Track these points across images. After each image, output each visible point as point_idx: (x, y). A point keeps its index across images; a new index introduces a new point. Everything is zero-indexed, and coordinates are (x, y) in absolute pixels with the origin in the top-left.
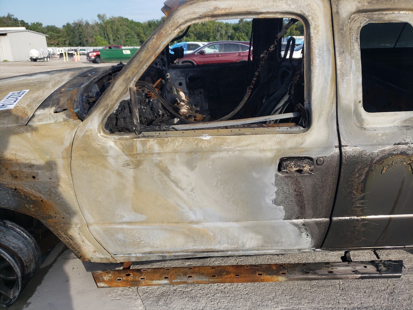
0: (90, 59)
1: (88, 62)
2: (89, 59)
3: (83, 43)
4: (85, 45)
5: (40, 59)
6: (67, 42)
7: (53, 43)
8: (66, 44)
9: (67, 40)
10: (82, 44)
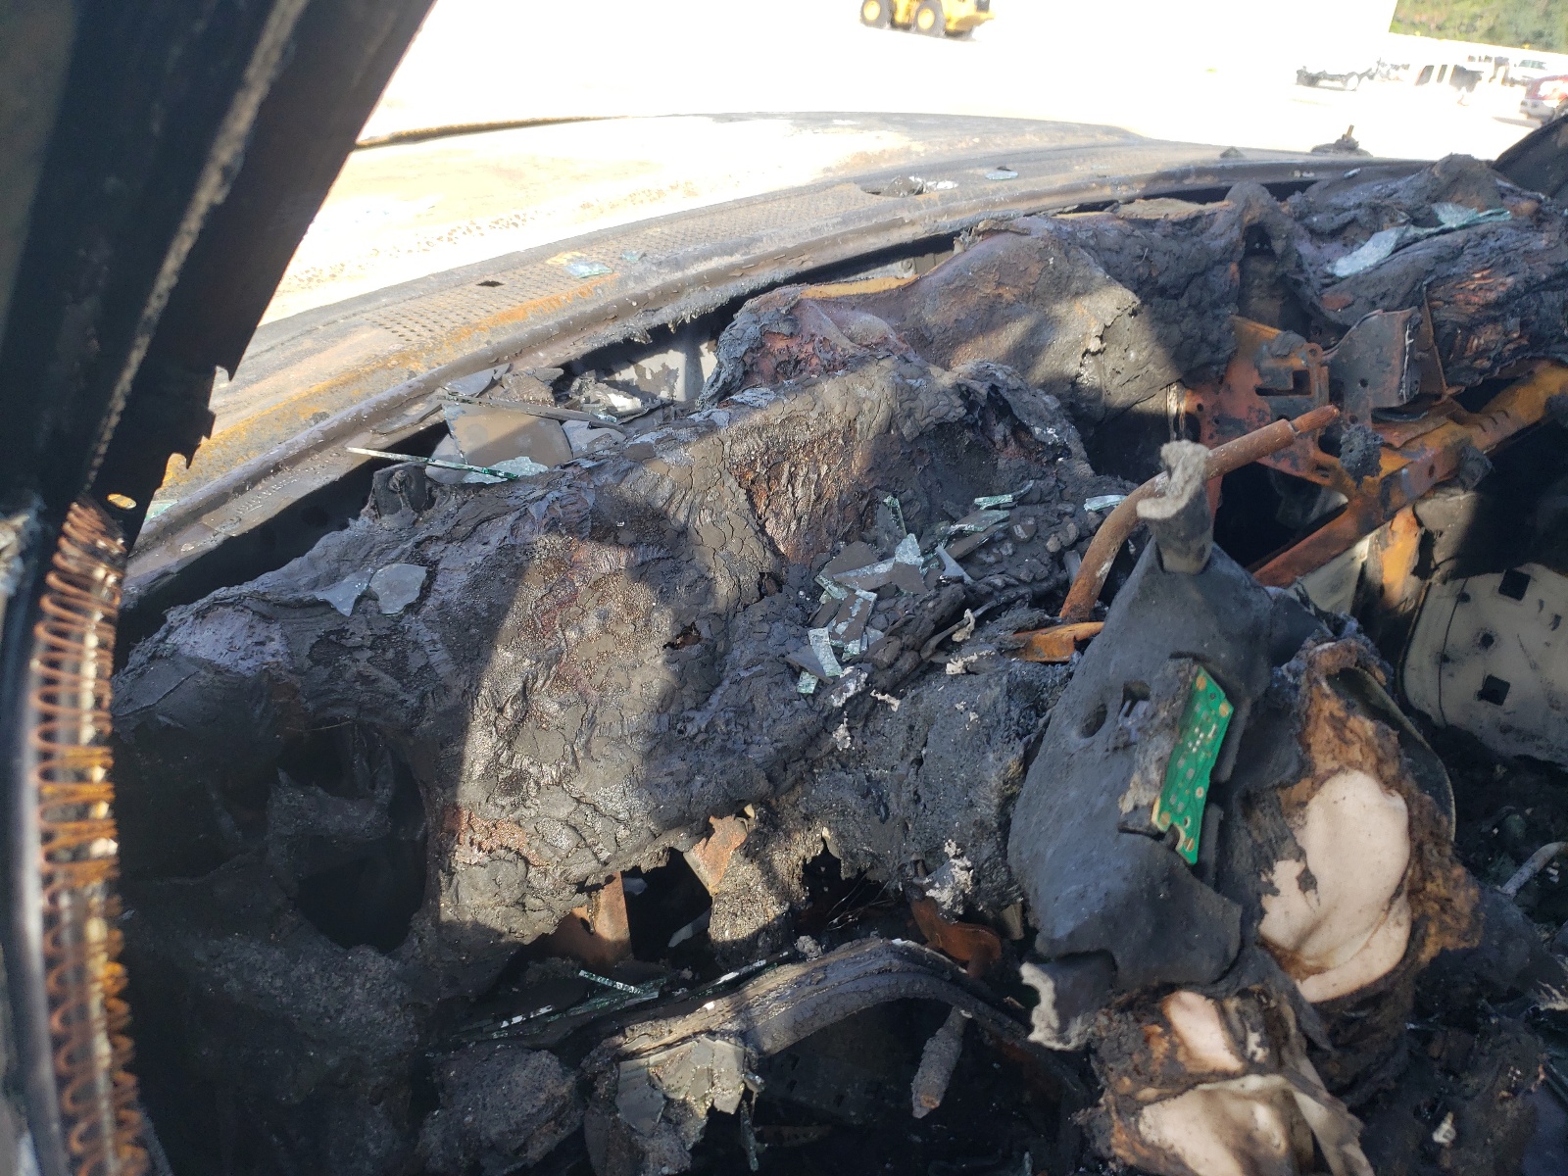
0: (1535, 106)
1: (1523, 117)
2: (1529, 108)
3: (1551, 35)
4: (1555, 43)
5: (1333, 78)
6: (1482, 25)
7: (1424, 18)
8: (1475, 30)
9: (1487, 14)
10: (1544, 40)
